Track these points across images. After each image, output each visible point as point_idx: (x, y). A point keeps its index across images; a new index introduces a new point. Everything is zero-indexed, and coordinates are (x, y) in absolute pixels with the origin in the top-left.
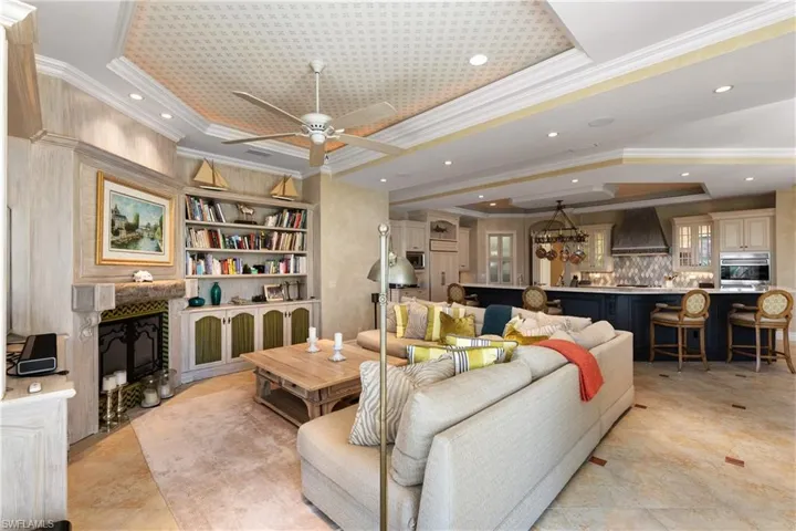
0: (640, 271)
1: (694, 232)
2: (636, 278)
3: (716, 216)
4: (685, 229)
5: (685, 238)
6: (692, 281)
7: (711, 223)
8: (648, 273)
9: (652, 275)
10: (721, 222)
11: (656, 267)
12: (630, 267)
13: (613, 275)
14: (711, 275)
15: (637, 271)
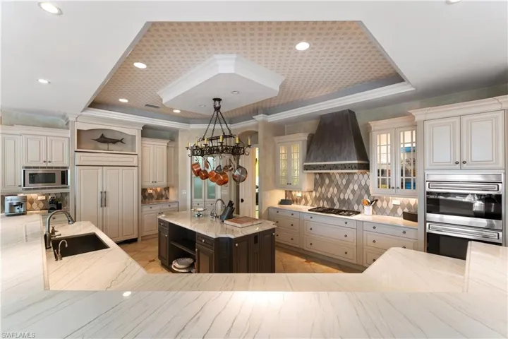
0: (340, 191)
1: (395, 140)
2: (335, 200)
3: (419, 114)
4: (384, 137)
5: (384, 149)
6: (396, 207)
7: (413, 126)
8: (348, 195)
9: (351, 197)
10: (427, 124)
11: (356, 187)
12: (329, 186)
13: (314, 194)
14: (413, 201)
15: (336, 190)
